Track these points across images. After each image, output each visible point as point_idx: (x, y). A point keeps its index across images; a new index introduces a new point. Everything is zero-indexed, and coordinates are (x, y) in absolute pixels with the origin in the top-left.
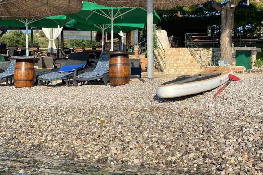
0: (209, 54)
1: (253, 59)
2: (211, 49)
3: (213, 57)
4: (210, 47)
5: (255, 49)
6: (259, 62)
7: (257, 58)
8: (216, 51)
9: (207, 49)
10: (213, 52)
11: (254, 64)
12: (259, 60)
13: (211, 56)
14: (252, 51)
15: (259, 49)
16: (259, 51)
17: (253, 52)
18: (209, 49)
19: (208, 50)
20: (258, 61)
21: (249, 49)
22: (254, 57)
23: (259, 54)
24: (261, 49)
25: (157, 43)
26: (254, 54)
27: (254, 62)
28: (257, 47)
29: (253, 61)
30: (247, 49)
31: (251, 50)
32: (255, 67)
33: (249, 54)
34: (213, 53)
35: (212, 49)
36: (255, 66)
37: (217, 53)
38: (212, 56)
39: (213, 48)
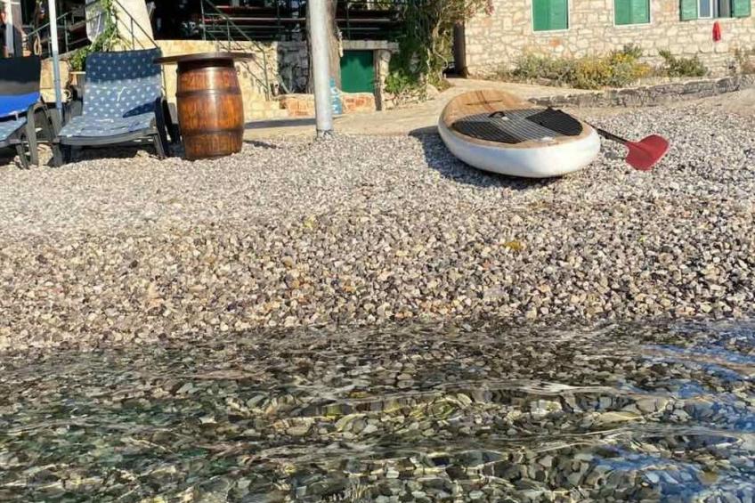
0: (271, 59)
1: (382, 72)
2: (275, 45)
3: (282, 67)
4: (272, 40)
5: (384, 44)
6: (395, 82)
7: (391, 70)
8: (289, 51)
9: (265, 45)
10: (280, 52)
11: (384, 86)
12: (396, 75)
13: (276, 64)
14: (377, 50)
15: (395, 46)
16: (394, 51)
17: (382, 53)
18: (269, 46)
19: (266, 49)
20: (393, 78)
21: (371, 45)
22: (384, 65)
23: (397, 60)
24: (400, 45)
25: (120, 26)
26: (382, 59)
27: (386, 82)
28: (389, 40)
29: (383, 79)
30: (366, 45)
31: (376, 48)
32: (387, 94)
33: (369, 58)
34: (280, 56)
35: (279, 46)
36: (387, 91)
37: (291, 55)
38: (279, 65)
39: (280, 43)
